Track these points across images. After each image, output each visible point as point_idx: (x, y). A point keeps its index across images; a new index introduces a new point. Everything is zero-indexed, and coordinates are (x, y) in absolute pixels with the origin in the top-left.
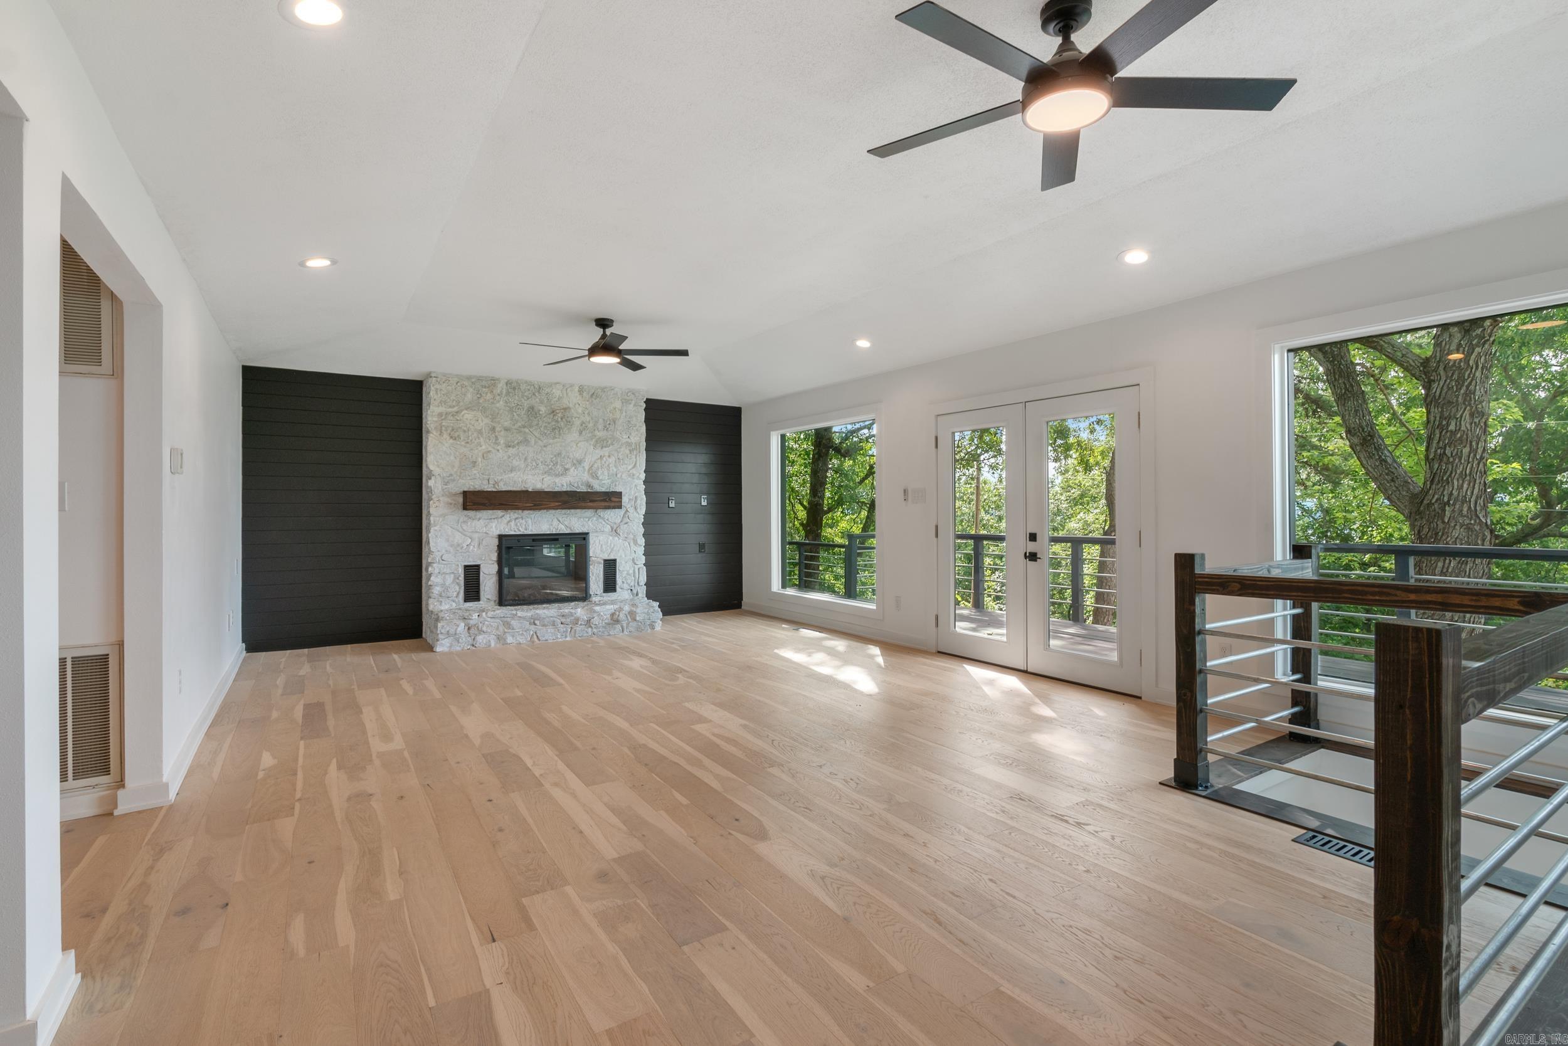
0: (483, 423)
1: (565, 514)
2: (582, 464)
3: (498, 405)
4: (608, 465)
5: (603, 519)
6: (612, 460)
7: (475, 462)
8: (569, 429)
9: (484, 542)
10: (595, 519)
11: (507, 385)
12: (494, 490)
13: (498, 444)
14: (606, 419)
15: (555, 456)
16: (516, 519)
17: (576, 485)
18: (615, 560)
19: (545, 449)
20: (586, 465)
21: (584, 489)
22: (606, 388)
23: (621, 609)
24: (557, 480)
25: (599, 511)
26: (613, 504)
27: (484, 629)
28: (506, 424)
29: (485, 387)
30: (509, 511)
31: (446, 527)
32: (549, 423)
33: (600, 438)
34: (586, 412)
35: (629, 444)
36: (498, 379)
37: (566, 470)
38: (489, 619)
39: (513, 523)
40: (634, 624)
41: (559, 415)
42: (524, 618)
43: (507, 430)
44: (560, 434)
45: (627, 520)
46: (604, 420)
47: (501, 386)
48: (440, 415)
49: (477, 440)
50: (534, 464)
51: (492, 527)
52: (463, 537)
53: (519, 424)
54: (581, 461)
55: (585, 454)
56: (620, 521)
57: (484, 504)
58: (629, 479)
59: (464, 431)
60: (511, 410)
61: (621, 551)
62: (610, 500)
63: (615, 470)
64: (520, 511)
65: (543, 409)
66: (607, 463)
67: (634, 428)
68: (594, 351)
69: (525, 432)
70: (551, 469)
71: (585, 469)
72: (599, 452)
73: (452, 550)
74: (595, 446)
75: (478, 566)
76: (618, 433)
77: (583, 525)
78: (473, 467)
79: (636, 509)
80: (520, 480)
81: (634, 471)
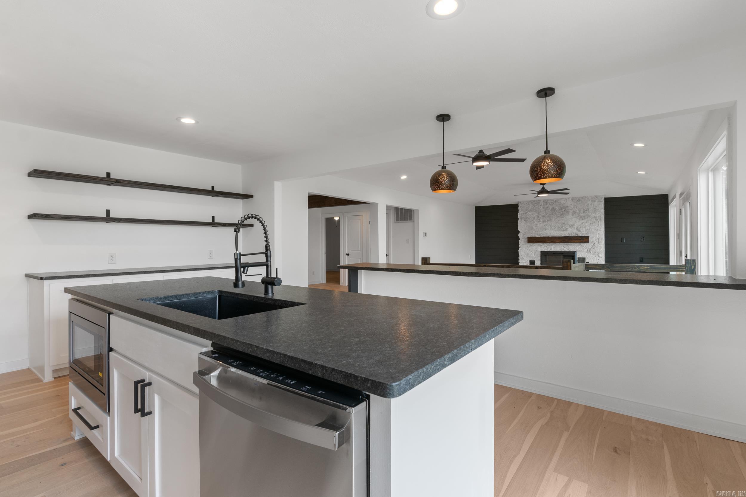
0: (535, 215)
1: (567, 245)
2: (574, 227)
3: (540, 209)
4: (585, 226)
5: (583, 246)
6: (587, 224)
8: (568, 214)
9: (536, 253)
10: (580, 246)
11: (543, 201)
12: (539, 236)
13: (540, 221)
15: (563, 224)
17: (571, 234)
19: (558, 222)
20: (575, 227)
21: (575, 235)
22: (584, 197)
24: (563, 233)
25: (581, 243)
26: (584, 241)
28: (543, 215)
29: (536, 203)
30: (545, 243)
31: (524, 248)
32: (559, 213)
33: (582, 216)
34: (575, 207)
35: (596, 217)
36: (540, 200)
37: (567, 229)
39: (546, 247)
41: (564, 209)
43: (543, 217)
44: (564, 216)
45: (594, 247)
46: (584, 209)
48: (522, 214)
49: (533, 221)
50: (554, 227)
51: (538, 249)
52: (529, 251)
53: (548, 214)
54: (573, 225)
55: (575, 223)
56: (591, 247)
57: (534, 241)
58: (596, 231)
59: (529, 218)
60: (545, 210)
61: (591, 259)
62: (585, 239)
63: (588, 228)
64: (549, 243)
65: (557, 208)
66: (585, 225)
67: (598, 211)
69: (550, 217)
70: (561, 229)
71: (575, 229)
72: (581, 221)
73: (526, 255)
74: (579, 219)
75: (534, 261)
76: (590, 214)
77: (574, 249)
78: (532, 229)
79: (599, 243)
80: (548, 233)
81: (598, 228)
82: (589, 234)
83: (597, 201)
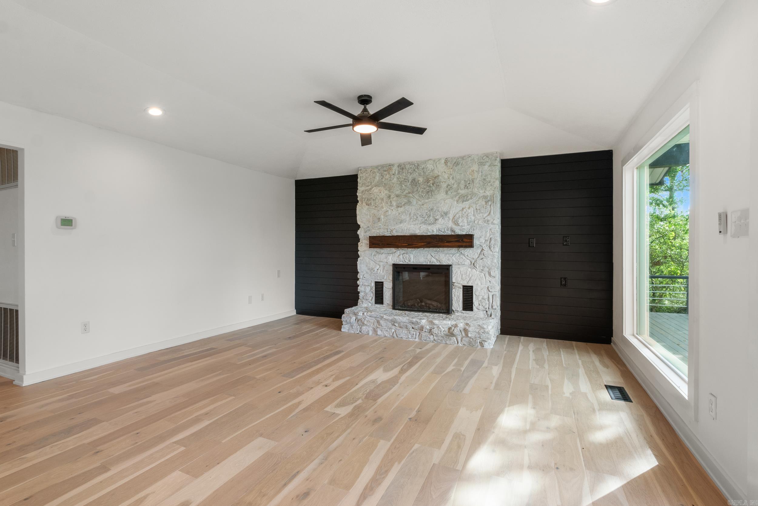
0: (384, 193)
1: (436, 251)
2: (448, 215)
3: (393, 181)
4: (467, 215)
5: (464, 255)
6: (471, 211)
7: (379, 218)
8: (439, 191)
9: (385, 268)
10: (458, 255)
11: (398, 166)
13: (393, 206)
14: (466, 180)
15: (429, 211)
16: (404, 254)
17: (443, 230)
18: (472, 287)
19: (422, 206)
20: (451, 216)
21: (449, 233)
22: (465, 156)
23: (456, 326)
24: (430, 228)
25: (461, 249)
26: (465, 244)
27: (365, 323)
28: (398, 192)
29: (385, 171)
30: (400, 248)
31: (366, 258)
32: (425, 189)
33: (462, 195)
34: (451, 178)
35: (485, 197)
36: (393, 165)
37: (436, 220)
38: (368, 317)
39: (401, 257)
40: (467, 339)
41: (431, 182)
43: (397, 196)
44: (432, 195)
45: (482, 256)
46: (465, 181)
47: (395, 169)
48: (363, 192)
49: (381, 205)
50: (415, 217)
51: (389, 259)
52: (375, 264)
53: (406, 192)
54: (447, 212)
55: (450, 208)
56: (477, 257)
57: (378, 244)
58: (485, 224)
59: (374, 200)
60: (401, 184)
61: (477, 280)
62: (466, 241)
63: (473, 218)
64: (406, 249)
65: (421, 180)
66: (467, 213)
67: (489, 184)
69: (409, 197)
70: (426, 220)
71: (449, 219)
72: (461, 205)
73: (369, 271)
74: (457, 201)
75: (382, 282)
76: (476, 190)
77: (449, 260)
78: (379, 221)
79: (490, 248)
80: (406, 228)
81: (489, 218)
82: (474, 230)
83: (488, 164)
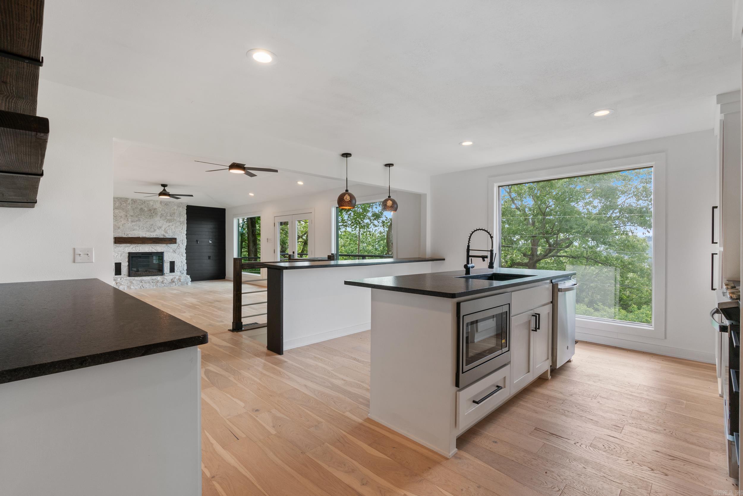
0: (122, 214)
1: (155, 245)
3: (128, 208)
4: (172, 229)
5: (170, 247)
6: (173, 227)
7: (119, 227)
8: (156, 216)
9: (123, 255)
10: (166, 247)
11: (132, 200)
12: (127, 237)
13: (128, 221)
14: (171, 212)
15: (151, 225)
16: (135, 247)
17: (159, 235)
18: (174, 262)
19: (147, 223)
20: (163, 229)
21: (162, 237)
22: (171, 202)
23: (175, 278)
24: (151, 234)
25: (168, 244)
26: (173, 242)
27: (123, 284)
28: (132, 214)
29: (123, 201)
30: (133, 244)
32: (148, 214)
33: (168, 219)
34: (163, 210)
35: (180, 221)
36: (128, 199)
37: (155, 230)
38: (124, 280)
39: (134, 248)
40: (180, 283)
41: (153, 211)
42: (138, 280)
43: (132, 216)
44: (153, 218)
45: (179, 248)
47: (129, 201)
49: (120, 220)
50: (142, 228)
51: (126, 250)
52: (115, 253)
53: (137, 214)
54: (161, 227)
56: (176, 248)
57: (121, 242)
58: (180, 233)
60: (133, 209)
61: (177, 258)
62: (173, 241)
63: (174, 230)
64: (137, 244)
65: (146, 209)
66: (171, 228)
67: (182, 216)
68: (161, 194)
69: (139, 217)
70: (149, 230)
71: (162, 230)
72: (168, 224)
74: (166, 222)
75: (120, 263)
76: (176, 218)
77: (162, 249)
78: (119, 229)
79: (182, 244)
80: (137, 233)
81: (182, 231)
82: (175, 236)
83: (182, 207)
